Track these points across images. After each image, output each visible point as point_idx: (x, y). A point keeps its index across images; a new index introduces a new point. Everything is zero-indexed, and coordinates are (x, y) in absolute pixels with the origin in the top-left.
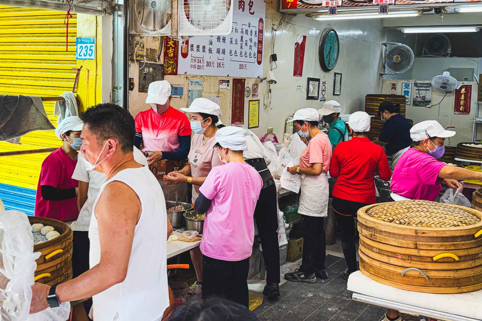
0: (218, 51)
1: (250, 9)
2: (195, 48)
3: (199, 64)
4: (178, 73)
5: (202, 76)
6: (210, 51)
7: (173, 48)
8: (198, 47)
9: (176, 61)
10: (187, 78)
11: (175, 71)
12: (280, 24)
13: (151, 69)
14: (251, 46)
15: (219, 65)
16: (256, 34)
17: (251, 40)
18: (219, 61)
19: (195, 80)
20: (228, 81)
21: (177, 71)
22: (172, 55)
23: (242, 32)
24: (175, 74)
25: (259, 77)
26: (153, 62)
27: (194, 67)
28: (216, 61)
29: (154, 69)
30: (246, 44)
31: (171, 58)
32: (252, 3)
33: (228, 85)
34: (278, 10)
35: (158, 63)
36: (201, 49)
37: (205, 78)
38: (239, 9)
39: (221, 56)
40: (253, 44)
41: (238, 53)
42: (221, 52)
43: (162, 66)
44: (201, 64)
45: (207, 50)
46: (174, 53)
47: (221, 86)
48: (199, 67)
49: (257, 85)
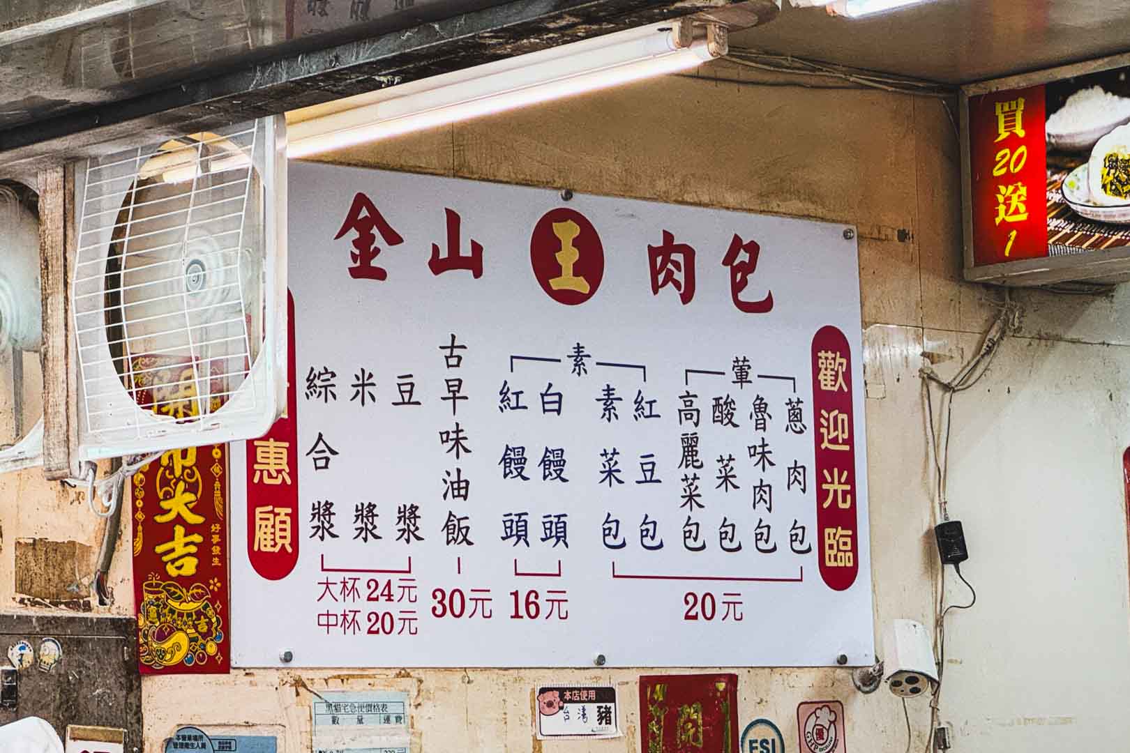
0: (516, 529)
1: (737, 287)
2: (344, 521)
3: (381, 606)
4: (238, 656)
5: (403, 673)
6: (456, 531)
7: (190, 529)
8: (366, 513)
9: (222, 598)
10: (299, 683)
11: (212, 649)
12: (987, 349)
13: (51, 651)
14: (762, 489)
15: (527, 606)
16: (795, 413)
17: (762, 454)
18: (524, 586)
19: (358, 692)
20: (606, 695)
21: (225, 648)
22: (190, 567)
23: (689, 411)
24: (220, 664)
25: (843, 660)
26: (64, 612)
27: (348, 621)
28: (502, 588)
29: (71, 645)
30: (726, 479)
31: (185, 581)
32: (753, 249)
33: (605, 717)
34: (957, 274)
35: (98, 612)
36: (387, 522)
37: (431, 681)
38: (656, 288)
39: (539, 554)
40: (776, 476)
41: (670, 532)
42: (536, 530)
43: (124, 627)
44: (394, 608)
45: (431, 523)
46: (203, 553)
47: (553, 723)
48: (380, 625)
49: (835, 707)
